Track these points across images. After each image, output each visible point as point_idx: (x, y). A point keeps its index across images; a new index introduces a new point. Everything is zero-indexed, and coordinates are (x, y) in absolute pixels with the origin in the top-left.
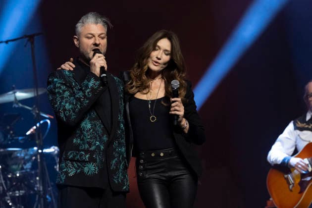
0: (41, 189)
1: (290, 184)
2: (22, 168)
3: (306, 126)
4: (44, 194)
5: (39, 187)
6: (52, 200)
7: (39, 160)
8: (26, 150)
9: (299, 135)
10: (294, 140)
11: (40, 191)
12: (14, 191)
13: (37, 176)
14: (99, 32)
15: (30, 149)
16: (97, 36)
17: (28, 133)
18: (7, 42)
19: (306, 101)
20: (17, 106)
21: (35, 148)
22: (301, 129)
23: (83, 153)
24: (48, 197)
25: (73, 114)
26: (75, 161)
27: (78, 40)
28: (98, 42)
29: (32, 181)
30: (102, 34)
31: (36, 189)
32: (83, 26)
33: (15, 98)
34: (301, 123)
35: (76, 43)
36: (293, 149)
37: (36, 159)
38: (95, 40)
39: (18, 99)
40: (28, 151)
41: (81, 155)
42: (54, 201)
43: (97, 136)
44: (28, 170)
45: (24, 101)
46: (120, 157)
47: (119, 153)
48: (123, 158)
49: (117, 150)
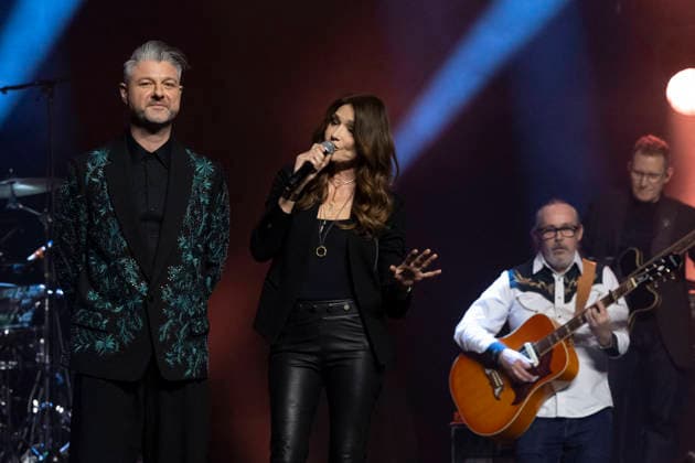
0: (47, 361)
1: (494, 387)
2: (15, 321)
3: (533, 284)
4: (51, 369)
5: (43, 356)
6: (65, 384)
7: (47, 308)
8: (25, 288)
9: (517, 298)
10: (508, 305)
11: (44, 364)
13: (41, 337)
14: (164, 76)
15: (31, 288)
16: (159, 83)
17: (32, 257)
18: (4, 90)
19: (535, 238)
20: (14, 207)
21: (42, 287)
22: (524, 288)
23: (100, 315)
24: (58, 375)
26: (85, 327)
27: (127, 90)
28: (159, 93)
29: (31, 346)
30: (169, 79)
31: (38, 360)
32: (135, 64)
33: (13, 191)
34: (523, 276)
35: (123, 96)
36: (503, 322)
37: (42, 307)
38: (156, 88)
39: (18, 194)
40: (28, 290)
41: (97, 319)
42: (69, 384)
44: (26, 325)
45: (27, 199)
46: (177, 316)
47: (177, 310)
48: (186, 317)
49: (172, 304)
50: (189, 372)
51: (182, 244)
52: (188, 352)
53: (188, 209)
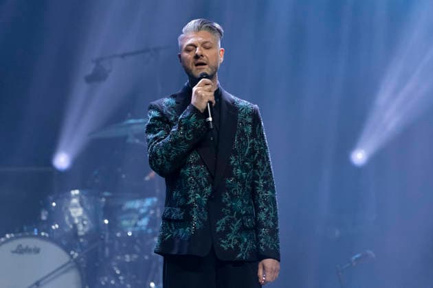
2: (136, 225)
8: (142, 201)
12: (123, 255)
18: (123, 56)
20: (131, 142)
25: (167, 163)
37: (154, 215)
43: (198, 186)
44: (144, 228)
46: (232, 214)
47: (232, 209)
48: (239, 216)
49: (229, 205)
50: (239, 255)
51: (232, 162)
52: (240, 241)
53: (236, 137)
